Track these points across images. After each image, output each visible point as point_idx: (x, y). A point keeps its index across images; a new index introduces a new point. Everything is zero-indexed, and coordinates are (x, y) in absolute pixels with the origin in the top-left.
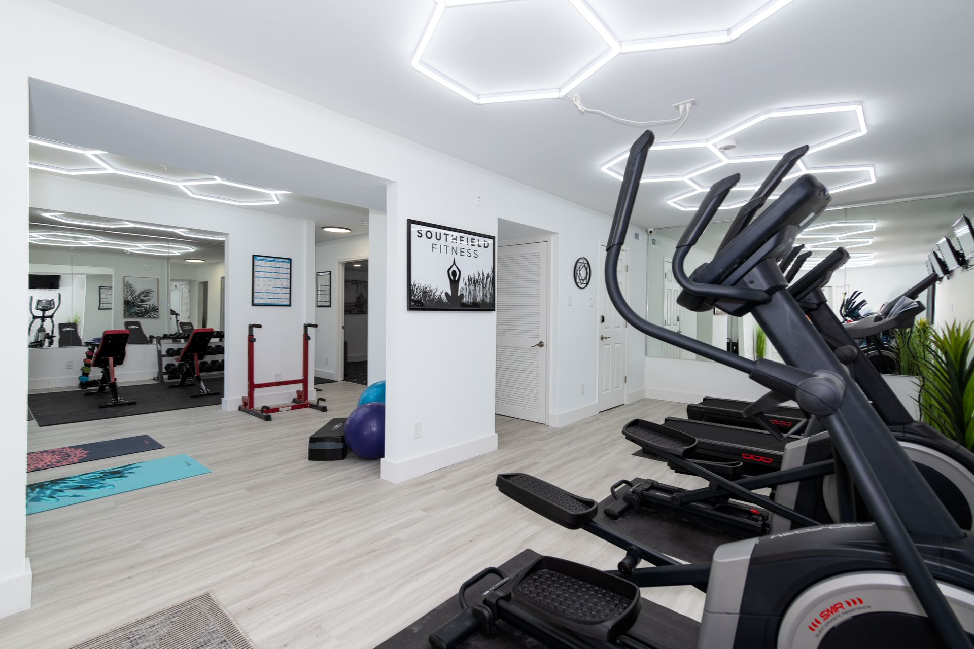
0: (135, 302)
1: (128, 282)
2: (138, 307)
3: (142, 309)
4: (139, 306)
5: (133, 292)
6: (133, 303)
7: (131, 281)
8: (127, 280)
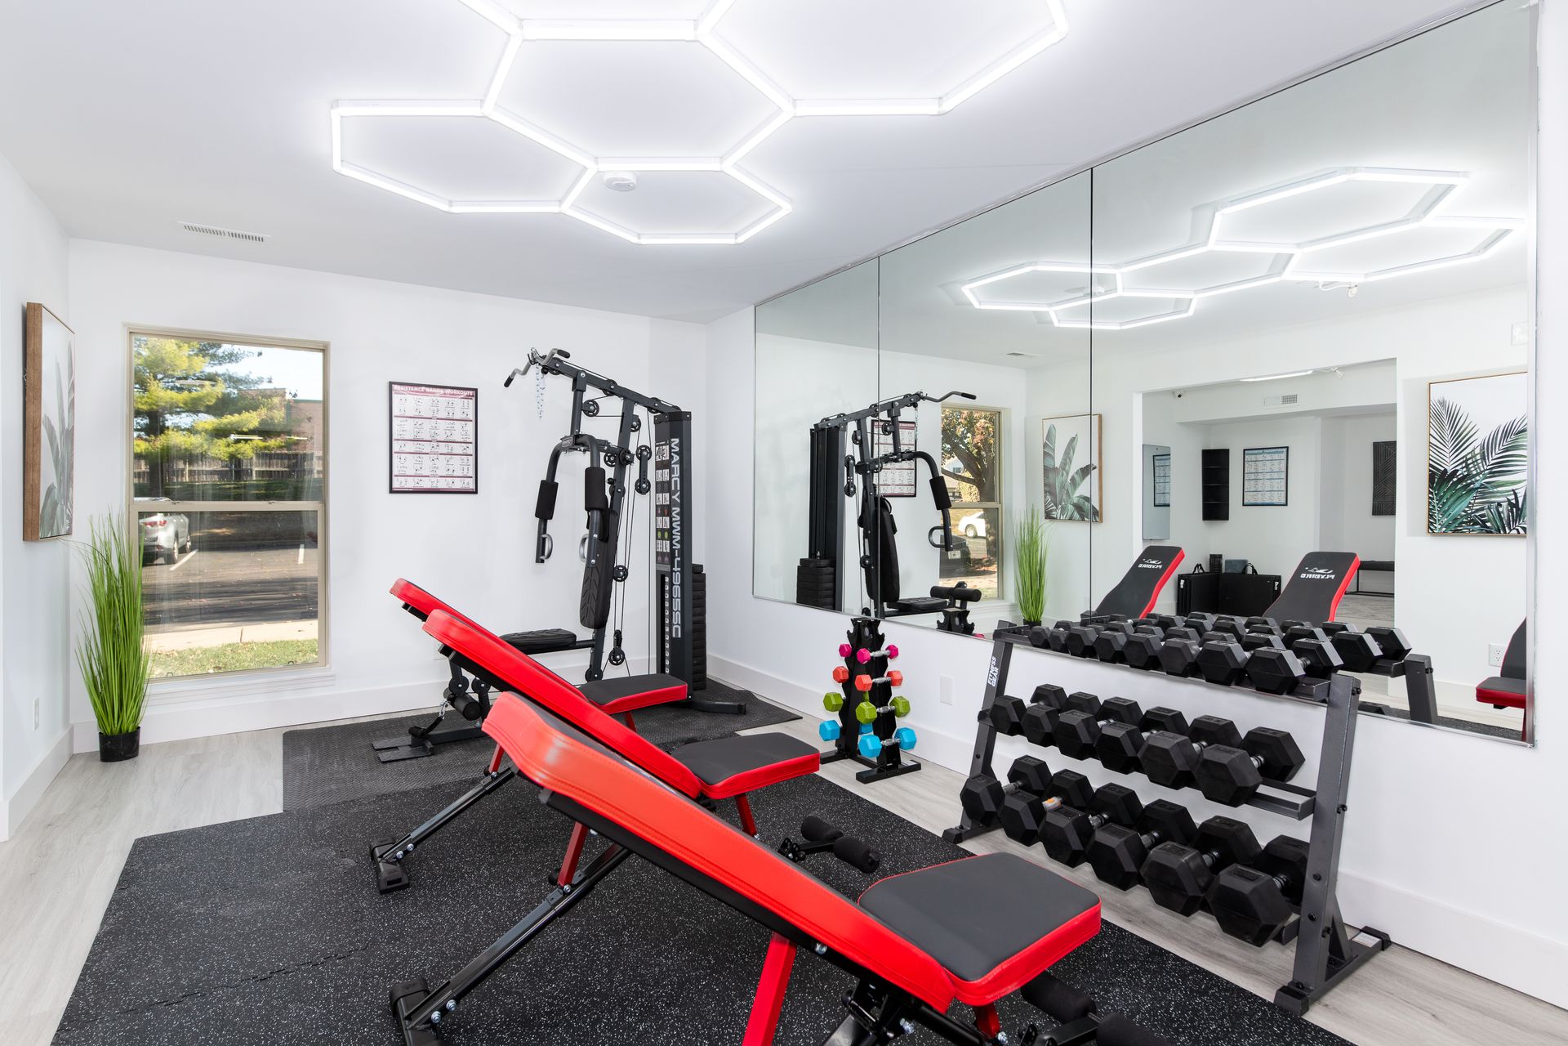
0: (1469, 476)
1: (1443, 403)
2: (1483, 495)
3: (1499, 504)
4: (1484, 491)
5: (1460, 439)
6: (1464, 478)
7: (1452, 395)
8: (1438, 393)
